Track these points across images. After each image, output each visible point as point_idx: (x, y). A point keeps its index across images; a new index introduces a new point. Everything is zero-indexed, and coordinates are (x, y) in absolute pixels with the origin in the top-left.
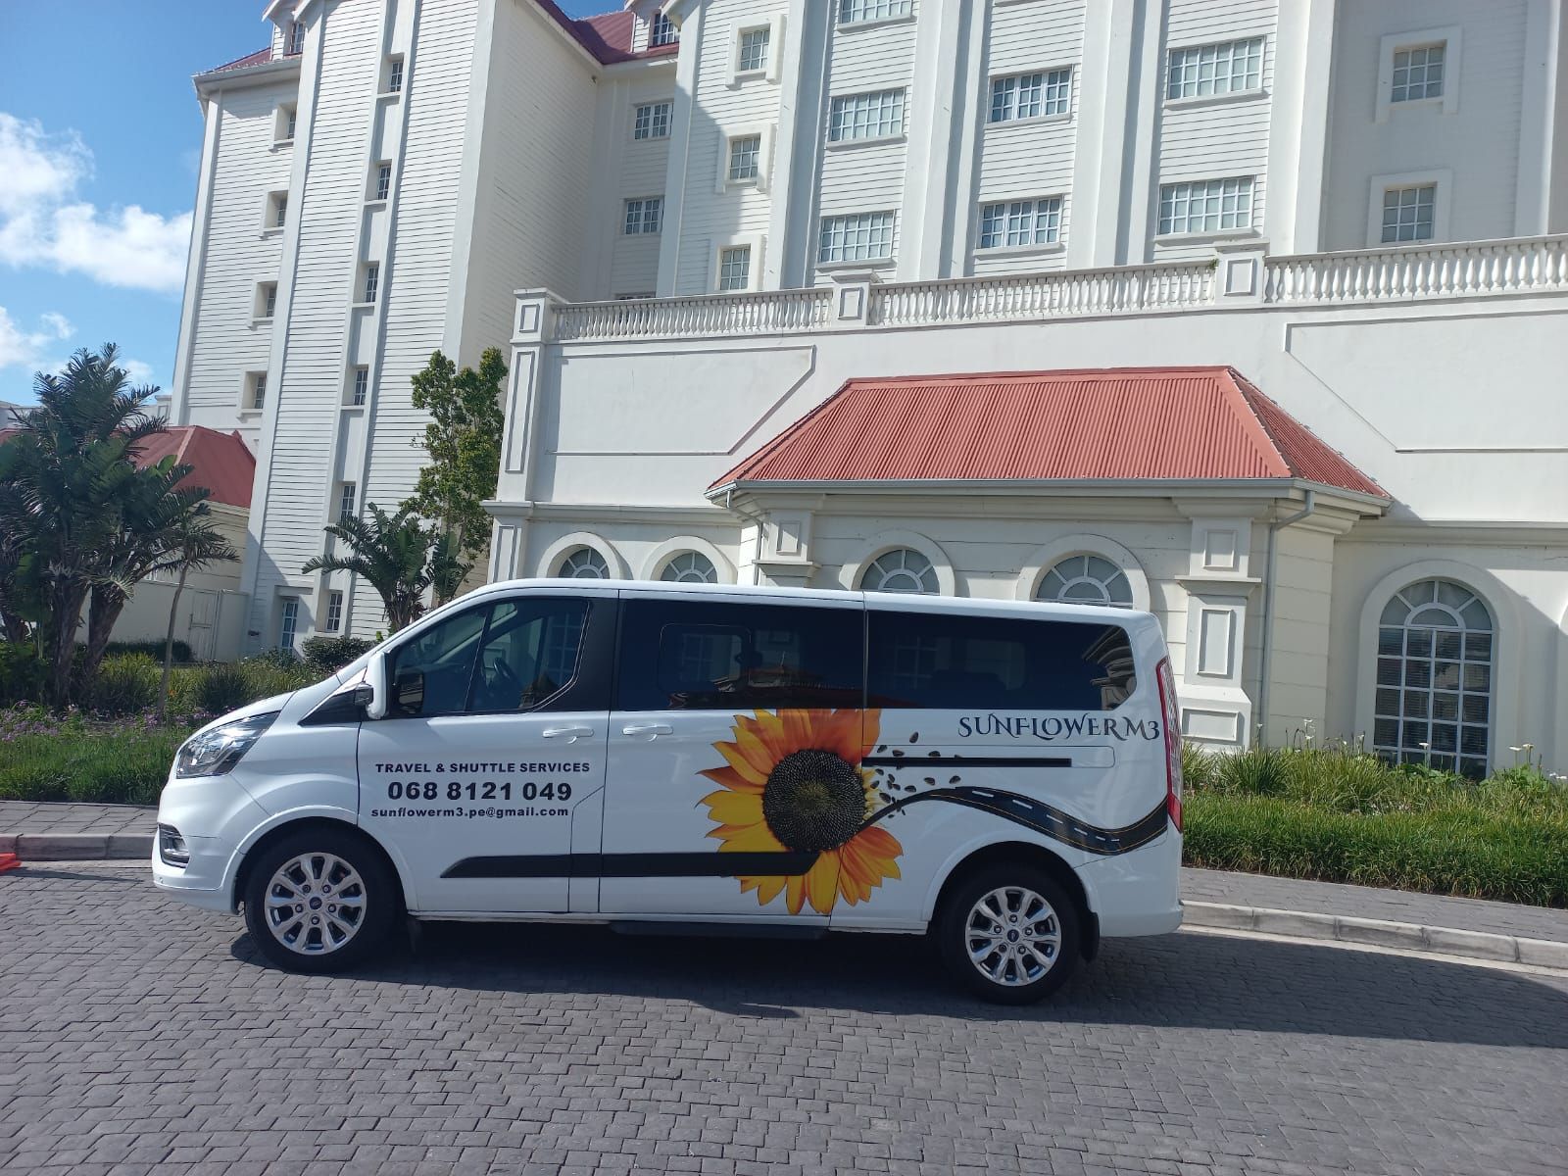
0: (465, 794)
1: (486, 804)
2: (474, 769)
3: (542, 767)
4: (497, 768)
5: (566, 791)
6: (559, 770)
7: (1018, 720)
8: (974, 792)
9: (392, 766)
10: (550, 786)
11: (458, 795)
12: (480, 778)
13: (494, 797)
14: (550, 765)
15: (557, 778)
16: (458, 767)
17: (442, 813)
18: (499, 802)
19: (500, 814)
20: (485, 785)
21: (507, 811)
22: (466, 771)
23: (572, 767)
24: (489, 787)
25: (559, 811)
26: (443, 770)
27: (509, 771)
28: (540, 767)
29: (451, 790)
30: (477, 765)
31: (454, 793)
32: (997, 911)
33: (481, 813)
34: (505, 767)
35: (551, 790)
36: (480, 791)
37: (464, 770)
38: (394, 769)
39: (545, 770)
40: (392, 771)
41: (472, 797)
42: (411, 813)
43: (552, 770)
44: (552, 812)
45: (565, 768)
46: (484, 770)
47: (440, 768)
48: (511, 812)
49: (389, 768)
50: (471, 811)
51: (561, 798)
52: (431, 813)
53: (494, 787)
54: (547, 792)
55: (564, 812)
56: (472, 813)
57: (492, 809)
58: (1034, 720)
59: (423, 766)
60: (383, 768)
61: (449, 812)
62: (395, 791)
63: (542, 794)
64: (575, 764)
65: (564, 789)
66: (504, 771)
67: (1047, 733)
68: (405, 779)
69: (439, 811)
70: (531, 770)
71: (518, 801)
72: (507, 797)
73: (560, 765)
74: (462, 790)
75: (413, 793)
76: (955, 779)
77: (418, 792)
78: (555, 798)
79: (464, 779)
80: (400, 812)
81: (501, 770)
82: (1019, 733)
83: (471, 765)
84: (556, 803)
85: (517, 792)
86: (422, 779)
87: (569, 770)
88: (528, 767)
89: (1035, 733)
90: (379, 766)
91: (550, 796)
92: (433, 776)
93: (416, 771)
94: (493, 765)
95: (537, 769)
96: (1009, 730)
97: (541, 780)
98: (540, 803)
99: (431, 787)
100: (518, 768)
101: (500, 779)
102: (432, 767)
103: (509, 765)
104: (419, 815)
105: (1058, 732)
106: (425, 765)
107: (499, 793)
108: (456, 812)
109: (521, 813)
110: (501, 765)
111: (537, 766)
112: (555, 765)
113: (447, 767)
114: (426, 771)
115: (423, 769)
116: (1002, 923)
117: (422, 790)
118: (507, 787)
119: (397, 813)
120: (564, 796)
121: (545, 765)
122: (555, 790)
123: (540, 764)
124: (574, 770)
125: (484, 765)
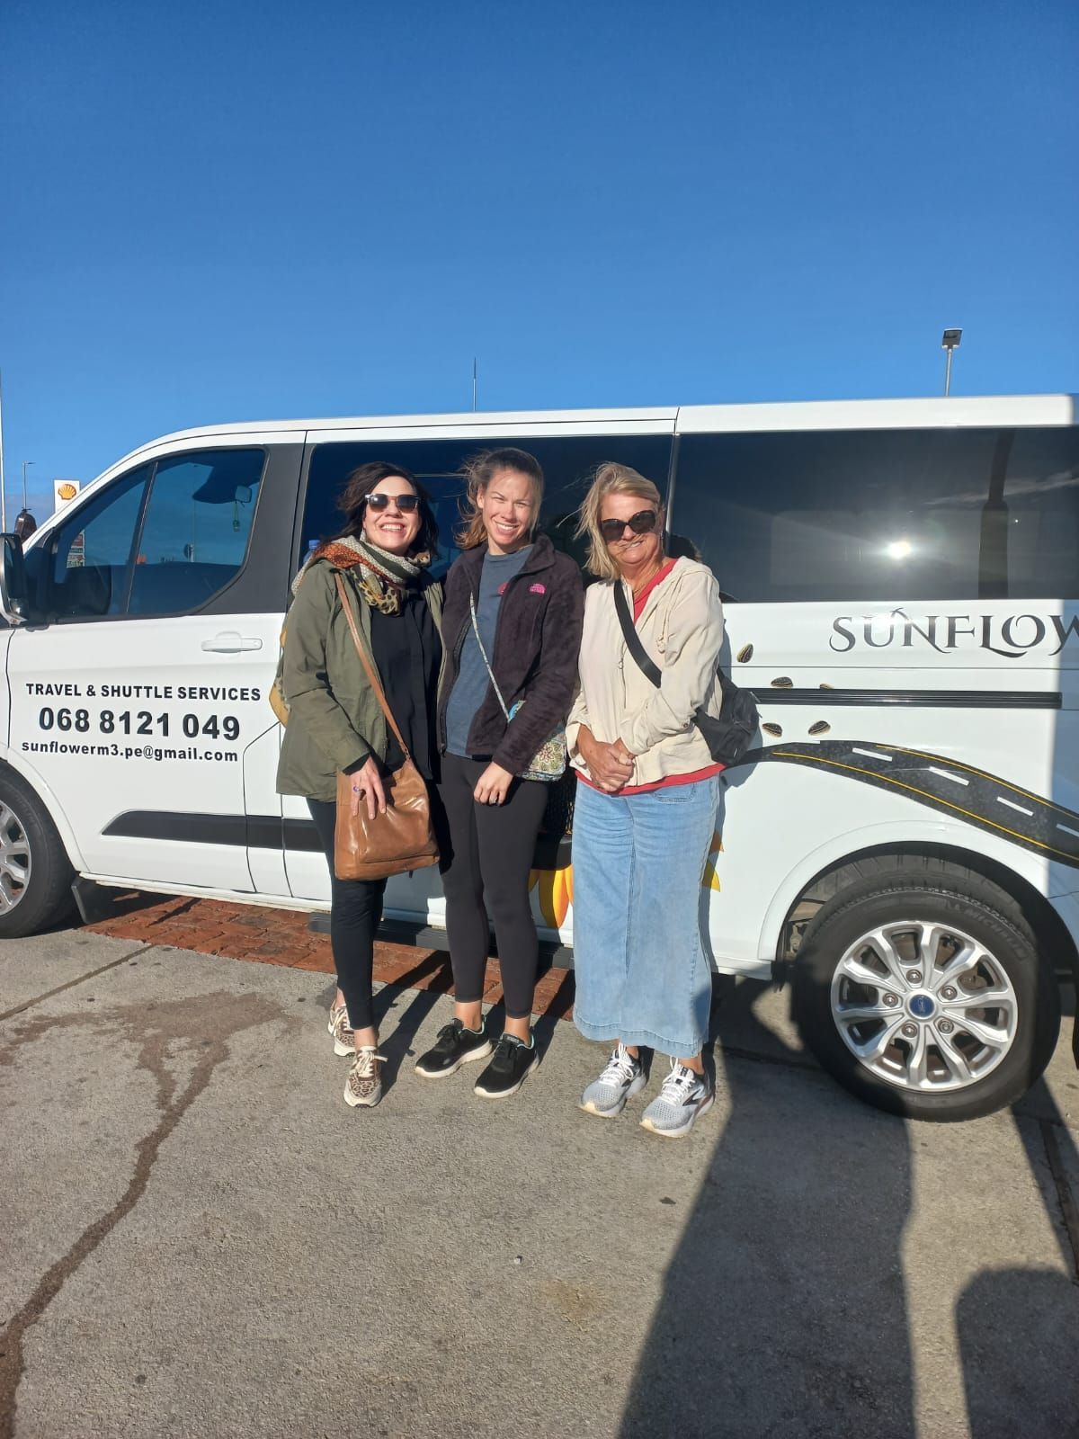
0: (119, 726)
1: (140, 741)
2: (127, 693)
3: (203, 692)
4: (152, 692)
5: (234, 730)
6: (224, 698)
7: (952, 620)
8: (855, 750)
9: (42, 687)
10: (214, 719)
11: (112, 728)
12: (134, 705)
13: (150, 732)
14: (212, 689)
15: (222, 708)
16: (110, 690)
17: (96, 750)
18: (156, 740)
19: (159, 755)
20: (140, 715)
21: (166, 751)
22: (119, 695)
23: (238, 694)
24: (145, 718)
25: (226, 754)
26: (94, 694)
27: (166, 697)
28: (201, 694)
29: (104, 720)
30: (130, 688)
31: (107, 725)
32: (883, 969)
33: (138, 752)
34: (161, 692)
35: (215, 726)
36: (136, 723)
37: (116, 694)
38: (44, 690)
39: (207, 698)
40: (42, 693)
41: (127, 731)
42: (64, 749)
43: (215, 697)
44: (218, 756)
45: (229, 694)
46: (138, 696)
47: (91, 692)
48: (171, 753)
49: (39, 689)
50: (127, 750)
51: (227, 736)
52: (85, 749)
53: (150, 718)
54: (210, 727)
55: (232, 756)
56: (128, 753)
57: (148, 748)
58: (987, 620)
59: (73, 688)
60: (34, 688)
61: (103, 750)
62: (47, 719)
63: (206, 731)
64: (242, 690)
65: (231, 724)
66: (160, 697)
67: (1011, 643)
68: (56, 703)
69: (92, 748)
70: (191, 697)
71: (177, 740)
72: (166, 733)
73: (224, 690)
74: (116, 721)
75: (65, 722)
76: (821, 726)
77: (69, 722)
78: (221, 737)
79: (118, 705)
80: (52, 746)
81: (157, 696)
82: (951, 643)
83: (124, 688)
84: (221, 744)
85: (176, 724)
86: (73, 704)
87: (236, 697)
88: (187, 692)
89: (986, 644)
90: (30, 686)
91: (215, 733)
92: (83, 702)
93: (67, 694)
94: (148, 688)
95: (198, 695)
96: (931, 637)
97: (204, 710)
98: (203, 742)
99: (82, 715)
100: (175, 693)
101: (157, 708)
102: (83, 690)
103: (166, 688)
104: (72, 751)
105: (1034, 643)
106: (76, 686)
107: (156, 727)
108: (111, 750)
109: (183, 755)
110: (156, 688)
111: (198, 691)
112: (218, 689)
113: (98, 691)
114: (76, 694)
115: (73, 692)
116: (898, 990)
117: (74, 719)
118: (164, 719)
119: (49, 748)
120: (231, 734)
121: (206, 690)
122: (220, 726)
123: (201, 689)
124: (242, 698)
125: (138, 688)
